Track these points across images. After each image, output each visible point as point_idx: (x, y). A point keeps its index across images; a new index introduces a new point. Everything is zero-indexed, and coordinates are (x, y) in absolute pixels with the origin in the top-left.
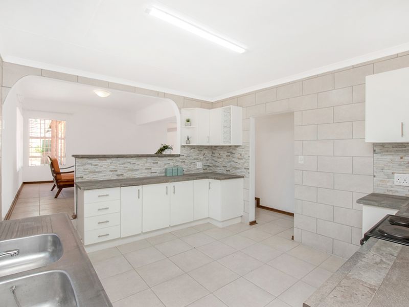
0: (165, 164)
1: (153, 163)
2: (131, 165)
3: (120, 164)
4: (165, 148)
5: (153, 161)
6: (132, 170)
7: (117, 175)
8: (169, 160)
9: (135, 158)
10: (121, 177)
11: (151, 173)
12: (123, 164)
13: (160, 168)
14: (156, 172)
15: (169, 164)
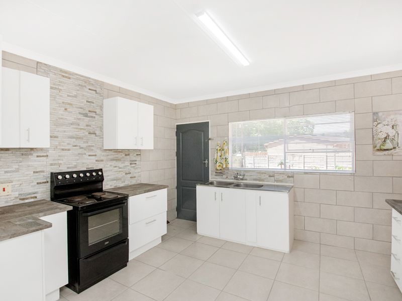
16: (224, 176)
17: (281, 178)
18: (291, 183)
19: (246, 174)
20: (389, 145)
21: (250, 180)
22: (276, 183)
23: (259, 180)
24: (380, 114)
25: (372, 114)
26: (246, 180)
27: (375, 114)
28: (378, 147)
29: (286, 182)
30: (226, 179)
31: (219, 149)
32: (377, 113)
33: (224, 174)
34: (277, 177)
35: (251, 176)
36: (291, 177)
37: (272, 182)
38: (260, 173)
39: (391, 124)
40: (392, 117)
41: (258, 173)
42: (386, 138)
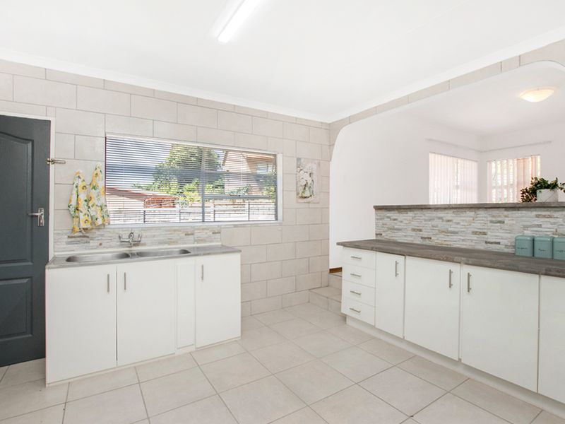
0: (526, 227)
1: (492, 222)
2: (444, 223)
3: (425, 220)
4: (541, 185)
5: (490, 219)
6: (447, 232)
7: (422, 238)
8: (538, 216)
9: (452, 211)
10: (427, 242)
11: (486, 242)
12: (430, 220)
13: (509, 235)
14: (499, 243)
15: (540, 226)
16: (92, 243)
17: (203, 235)
18: (217, 241)
19: (144, 234)
20: (307, 193)
21: (153, 244)
22: (196, 245)
23: (169, 243)
24: (302, 160)
25: (295, 159)
26: (144, 245)
27: (299, 159)
28: (300, 195)
29: (211, 242)
30: (97, 248)
31: (81, 184)
32: (300, 159)
33: (92, 239)
34: (197, 234)
35: (154, 236)
36: (218, 233)
37: (191, 243)
38: (169, 231)
39: (309, 171)
40: (310, 165)
41: (166, 231)
42: (305, 185)
